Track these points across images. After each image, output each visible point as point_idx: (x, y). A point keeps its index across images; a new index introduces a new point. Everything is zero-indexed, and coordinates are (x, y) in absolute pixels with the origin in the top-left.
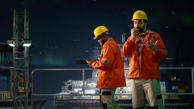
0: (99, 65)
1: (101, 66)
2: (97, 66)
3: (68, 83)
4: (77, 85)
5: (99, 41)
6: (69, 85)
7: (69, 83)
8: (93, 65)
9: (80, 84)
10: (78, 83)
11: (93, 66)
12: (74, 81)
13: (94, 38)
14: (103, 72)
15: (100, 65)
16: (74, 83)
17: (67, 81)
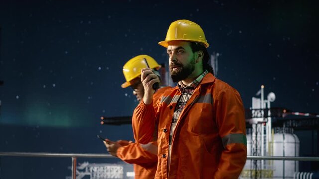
0: (134, 154)
1: (141, 157)
2: (129, 156)
3: (80, 170)
4: (102, 176)
5: (135, 93)
6: (82, 174)
7: (84, 170)
8: (121, 153)
9: (109, 173)
10: (105, 170)
11: (120, 157)
12: (96, 165)
13: (124, 85)
14: (145, 170)
15: (139, 155)
16: (95, 170)
17: (79, 166)
